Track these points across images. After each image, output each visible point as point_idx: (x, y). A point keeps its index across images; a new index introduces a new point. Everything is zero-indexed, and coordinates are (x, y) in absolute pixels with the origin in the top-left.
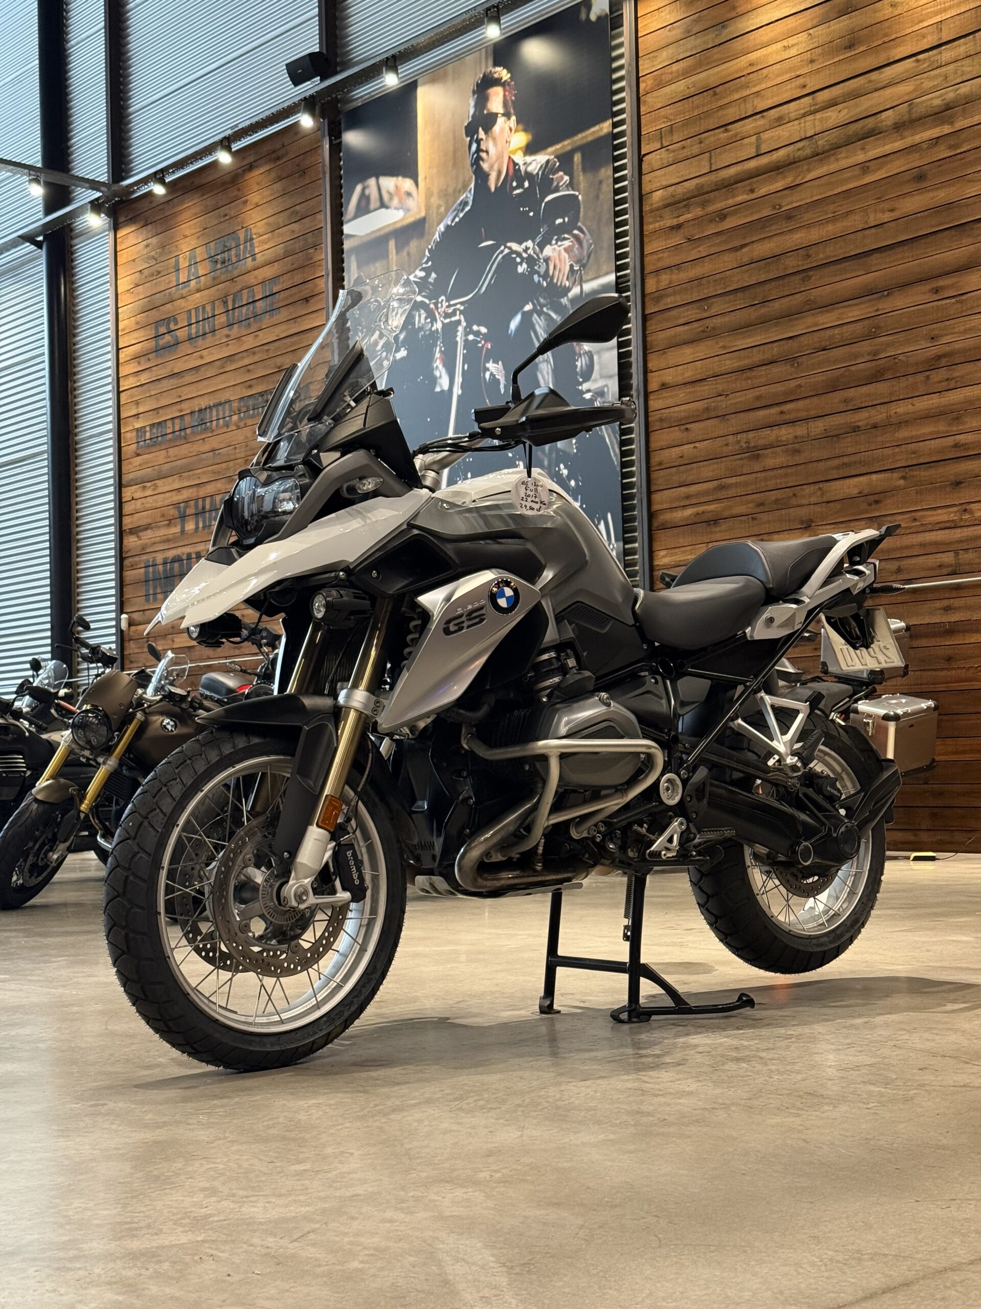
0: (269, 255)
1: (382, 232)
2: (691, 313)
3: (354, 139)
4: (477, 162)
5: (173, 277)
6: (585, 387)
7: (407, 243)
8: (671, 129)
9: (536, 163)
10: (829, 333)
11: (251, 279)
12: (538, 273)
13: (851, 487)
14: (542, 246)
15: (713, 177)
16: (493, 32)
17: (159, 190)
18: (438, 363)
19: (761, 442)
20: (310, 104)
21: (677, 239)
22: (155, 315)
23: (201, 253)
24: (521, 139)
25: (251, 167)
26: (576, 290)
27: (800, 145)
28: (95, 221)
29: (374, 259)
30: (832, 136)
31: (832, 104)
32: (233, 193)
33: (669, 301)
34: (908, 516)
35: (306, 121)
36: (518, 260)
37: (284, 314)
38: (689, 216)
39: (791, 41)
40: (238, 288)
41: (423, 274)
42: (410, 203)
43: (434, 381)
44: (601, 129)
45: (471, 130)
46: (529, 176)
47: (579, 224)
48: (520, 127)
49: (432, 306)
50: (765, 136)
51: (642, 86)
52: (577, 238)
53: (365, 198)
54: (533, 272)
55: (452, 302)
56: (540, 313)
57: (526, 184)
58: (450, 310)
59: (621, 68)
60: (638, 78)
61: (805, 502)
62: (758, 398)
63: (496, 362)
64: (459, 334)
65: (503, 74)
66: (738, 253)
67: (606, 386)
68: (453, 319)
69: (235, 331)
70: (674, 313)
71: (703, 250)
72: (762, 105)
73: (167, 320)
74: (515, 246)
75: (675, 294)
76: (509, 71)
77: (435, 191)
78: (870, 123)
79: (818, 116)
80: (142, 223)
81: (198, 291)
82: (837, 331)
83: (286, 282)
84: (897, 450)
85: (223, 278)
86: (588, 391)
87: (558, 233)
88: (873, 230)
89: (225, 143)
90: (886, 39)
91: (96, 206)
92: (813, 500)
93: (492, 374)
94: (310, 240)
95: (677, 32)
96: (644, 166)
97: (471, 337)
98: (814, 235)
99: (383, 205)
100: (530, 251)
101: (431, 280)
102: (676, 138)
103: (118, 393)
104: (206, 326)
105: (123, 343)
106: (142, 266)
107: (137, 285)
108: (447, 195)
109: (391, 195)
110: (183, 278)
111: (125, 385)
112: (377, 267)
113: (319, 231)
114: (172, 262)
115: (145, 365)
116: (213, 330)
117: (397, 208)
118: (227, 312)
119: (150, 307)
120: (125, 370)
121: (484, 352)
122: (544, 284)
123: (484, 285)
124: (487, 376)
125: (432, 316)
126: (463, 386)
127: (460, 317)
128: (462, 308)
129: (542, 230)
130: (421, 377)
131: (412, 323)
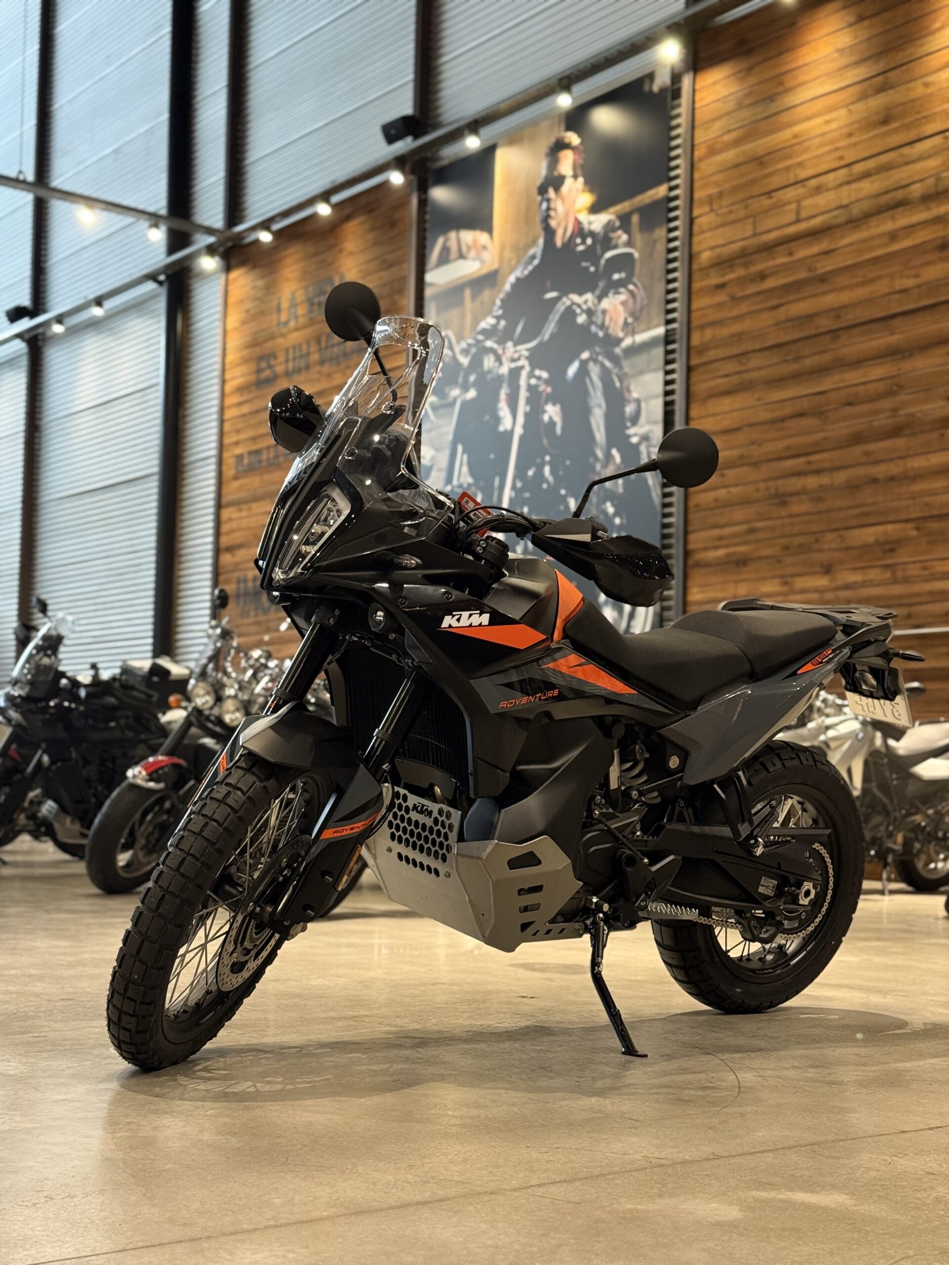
1: (460, 282)
2: (731, 367)
3: (441, 194)
4: (546, 218)
5: (274, 317)
6: (631, 431)
7: (481, 292)
8: (720, 195)
9: (598, 222)
10: (854, 390)
12: (594, 323)
13: (869, 535)
14: (600, 298)
15: (755, 241)
16: (564, 101)
17: (265, 237)
18: (503, 404)
19: (789, 489)
20: (400, 162)
21: (721, 297)
22: (258, 351)
23: (300, 295)
24: (586, 199)
25: (348, 218)
26: (627, 342)
27: (836, 213)
28: (209, 264)
29: (451, 306)
30: (865, 206)
31: (866, 175)
33: (712, 354)
34: (918, 565)
35: (396, 178)
36: (578, 311)
38: (731, 276)
39: (833, 115)
41: (494, 321)
42: (486, 255)
43: (497, 420)
44: (657, 193)
45: (542, 190)
46: (592, 234)
47: (635, 280)
48: (587, 188)
49: (500, 351)
50: (806, 203)
51: (697, 154)
52: (632, 293)
53: (446, 250)
54: (590, 322)
55: (519, 348)
56: (596, 361)
57: (589, 241)
58: (516, 356)
59: (678, 136)
60: (693, 146)
61: (826, 547)
62: (788, 448)
63: (554, 404)
64: (523, 378)
65: (574, 139)
66: (776, 313)
67: (651, 431)
68: (518, 364)
69: (326, 368)
70: (715, 366)
71: (743, 308)
72: (803, 174)
73: (268, 356)
74: (575, 298)
75: (717, 347)
76: (580, 136)
77: (508, 245)
78: (900, 195)
79: (854, 186)
80: (251, 266)
81: (297, 329)
82: (861, 388)
84: (911, 502)
86: (635, 435)
87: (614, 287)
88: (898, 296)
89: (325, 196)
90: (918, 116)
91: (211, 250)
92: (834, 545)
93: (551, 418)
94: (396, 287)
95: (730, 105)
96: (696, 228)
97: (533, 381)
98: (846, 297)
99: (461, 256)
100: (590, 304)
101: (500, 327)
102: (725, 202)
103: (222, 421)
104: (302, 363)
105: (228, 376)
106: (248, 305)
107: (244, 323)
108: (520, 250)
109: (469, 248)
110: (283, 318)
111: (228, 414)
112: (453, 314)
113: (404, 279)
114: (275, 303)
115: (247, 397)
116: (307, 367)
117: (474, 260)
118: (320, 350)
119: (254, 344)
120: (229, 401)
121: (544, 396)
122: (601, 334)
123: (547, 334)
124: (546, 418)
125: (498, 359)
126: (525, 426)
127: (523, 362)
128: (526, 353)
129: (601, 284)
130: (487, 418)
131: (481, 366)
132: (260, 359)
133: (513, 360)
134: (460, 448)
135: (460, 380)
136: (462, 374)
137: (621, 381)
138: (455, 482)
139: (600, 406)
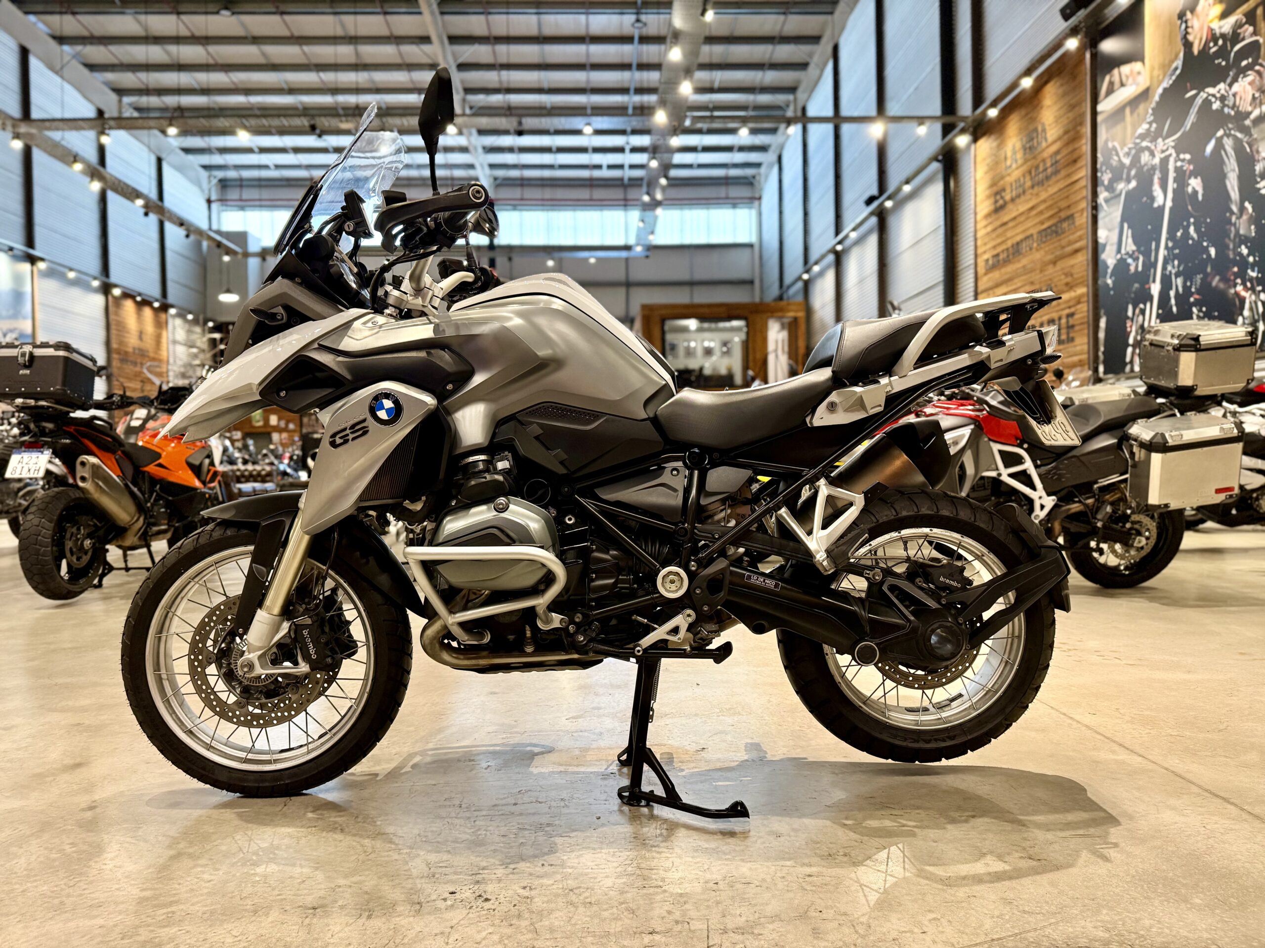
0: (1055, 137)
1: (1122, 104)
3: (1110, 46)
4: (1185, 36)
5: (1003, 164)
6: (1261, 184)
7: (1137, 107)
11: (1046, 154)
12: (1228, 106)
14: (1230, 85)
17: (994, 113)
18: (1156, 186)
23: (1018, 145)
25: (1045, 84)
26: (1256, 113)
28: (964, 141)
29: (1115, 124)
32: (1035, 103)
35: (1073, 44)
36: (1213, 100)
37: (1063, 173)
40: (1038, 162)
42: (1140, 79)
43: (1152, 199)
46: (1223, 36)
47: (1261, 61)
49: (1153, 147)
52: (1259, 73)
53: (1111, 83)
54: (1224, 106)
55: (1167, 141)
56: (1228, 136)
57: (1220, 42)
58: (1165, 148)
63: (1196, 177)
64: (1171, 163)
69: (1036, 189)
73: (1001, 191)
74: (1210, 90)
77: (1156, 67)
80: (988, 135)
83: (1065, 152)
85: (1030, 158)
87: (1243, 71)
89: (1028, 72)
91: (964, 131)
93: (1193, 188)
94: (1078, 121)
97: (1179, 164)
99: (1122, 85)
100: (1223, 92)
103: (976, 240)
104: (1021, 190)
105: (978, 209)
106: (988, 161)
107: (986, 173)
108: (1164, 67)
109: (1127, 77)
110: (1009, 163)
111: (979, 234)
112: (1118, 129)
113: (1082, 115)
114: (1003, 156)
115: (990, 220)
116: (1024, 192)
117: (1131, 85)
118: (1032, 179)
119: (993, 184)
120: (979, 226)
121: (1188, 173)
122: (1233, 113)
123: (1188, 124)
124: (1190, 190)
125: (1152, 154)
126: (1173, 200)
127: (1172, 151)
128: (1173, 144)
129: (1231, 73)
130: (1145, 199)
131: (1140, 162)
132: (996, 194)
133: (1163, 151)
134: (1126, 226)
135: (1124, 176)
136: (1125, 171)
137: (1251, 146)
138: (1123, 251)
139: (1234, 170)
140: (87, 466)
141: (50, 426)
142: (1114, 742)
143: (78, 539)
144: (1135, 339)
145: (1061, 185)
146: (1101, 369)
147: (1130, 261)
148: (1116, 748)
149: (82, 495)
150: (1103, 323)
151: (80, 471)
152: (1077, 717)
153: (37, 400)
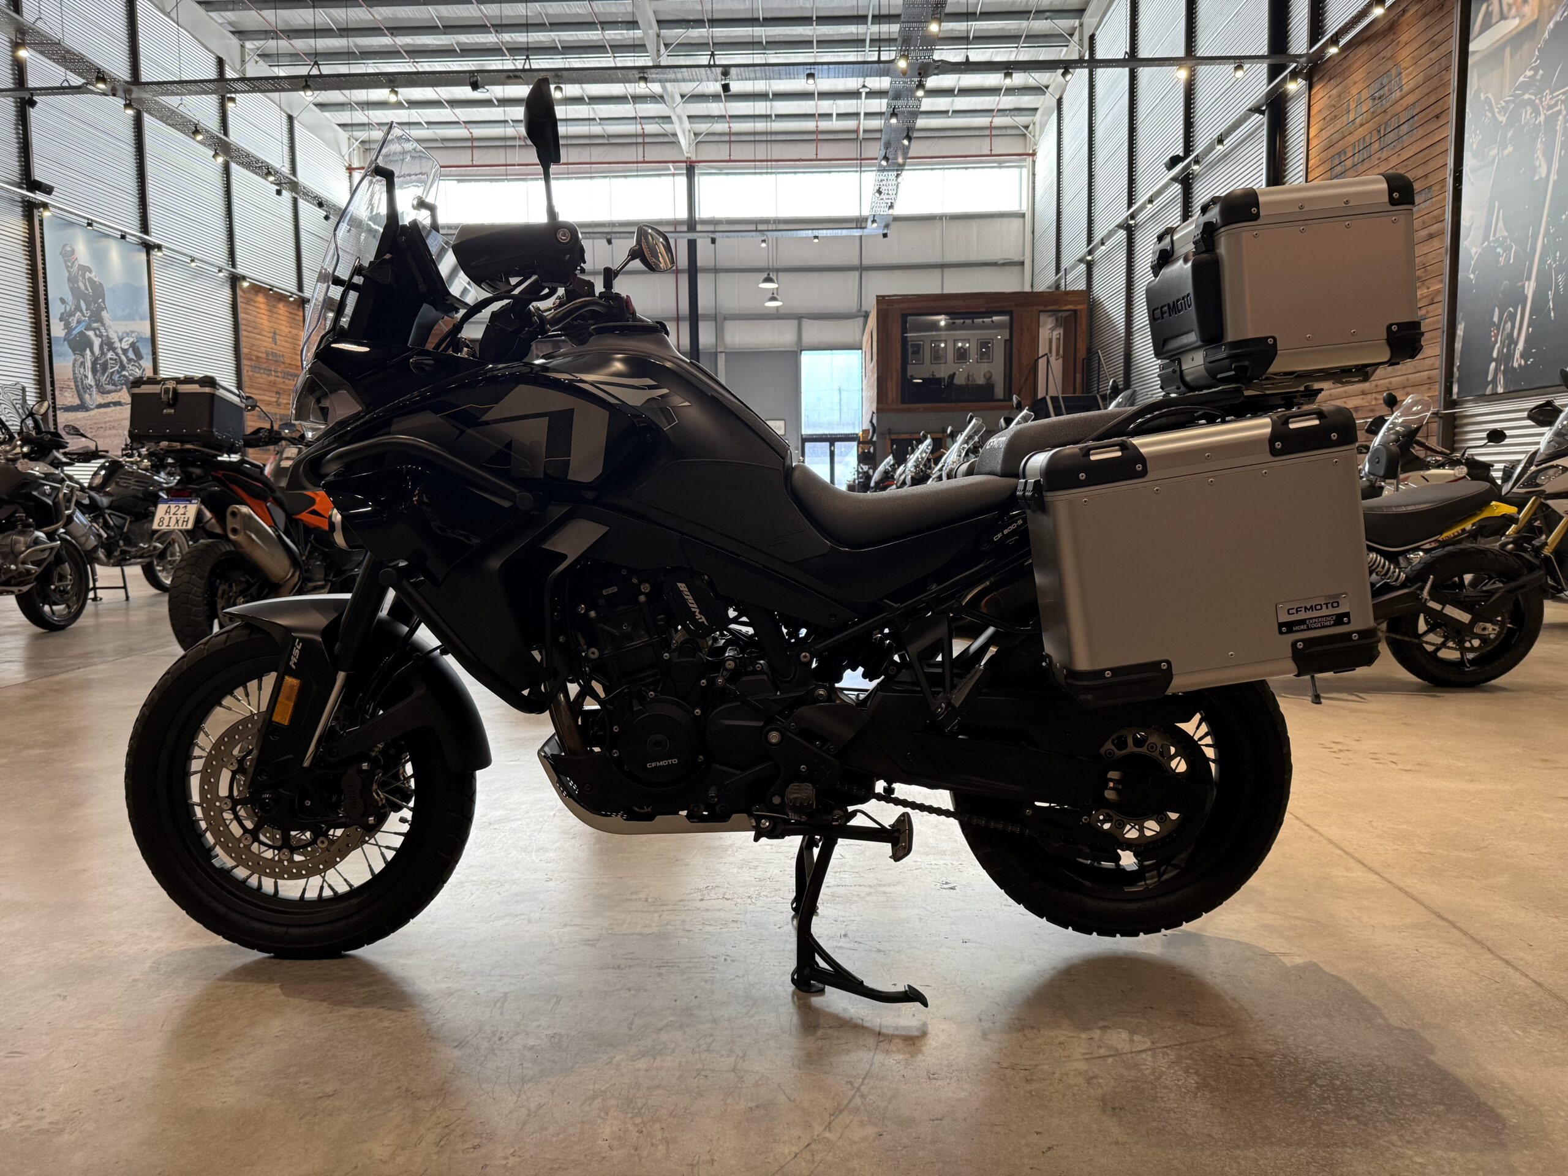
0: (1412, 84)
1: (1501, 43)
5: (1345, 118)
7: (1519, 46)
11: (1398, 108)
18: (1539, 154)
22: (1332, 151)
23: (1365, 94)
28: (1295, 86)
29: (1491, 69)
32: (1390, 38)
37: (1419, 133)
40: (1389, 117)
41: (1532, 73)
42: (1526, 9)
43: (1534, 169)
49: (1537, 101)
55: (1555, 95)
58: (1553, 102)
64: (1559, 123)
68: (1555, 110)
69: (1384, 155)
73: (1339, 154)
80: (1327, 79)
81: (1362, 125)
83: (1425, 103)
85: (1379, 111)
91: (1297, 74)
94: (1443, 64)
101: (1538, 77)
104: (1366, 153)
106: (1327, 112)
107: (1322, 129)
110: (1352, 116)
112: (1494, 76)
113: (1449, 56)
114: (1345, 107)
116: (1369, 156)
118: (1380, 139)
119: (1329, 146)
125: (1536, 109)
126: (1558, 172)
127: (1560, 107)
128: (1563, 97)
130: (1524, 169)
131: (1519, 120)
132: (1333, 158)
133: (1550, 107)
134: (1496, 205)
135: (1499, 139)
136: (1499, 132)
138: (1491, 239)
140: (239, 516)
141: (197, 471)
142: (1353, 858)
143: (230, 598)
144: (1500, 351)
145: (1415, 148)
146: (1455, 389)
147: (1499, 250)
148: (1353, 864)
149: (233, 549)
150: (1460, 332)
151: (231, 523)
152: (1321, 829)
153: (182, 442)
